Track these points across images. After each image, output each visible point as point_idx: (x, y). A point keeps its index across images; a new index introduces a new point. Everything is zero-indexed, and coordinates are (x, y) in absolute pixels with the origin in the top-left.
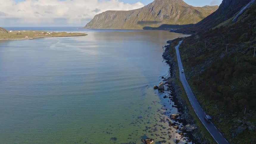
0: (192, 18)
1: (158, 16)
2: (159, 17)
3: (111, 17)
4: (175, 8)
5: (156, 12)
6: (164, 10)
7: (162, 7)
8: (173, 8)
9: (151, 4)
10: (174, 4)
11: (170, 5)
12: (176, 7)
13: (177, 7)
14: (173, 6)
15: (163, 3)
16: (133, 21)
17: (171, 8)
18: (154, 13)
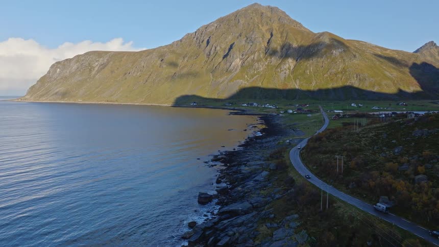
0: (341, 66)
1: (225, 59)
2: (228, 64)
3: (94, 68)
4: (279, 36)
5: (218, 48)
6: (244, 42)
7: (237, 35)
8: (272, 35)
9: (206, 27)
10: (275, 26)
11: (264, 29)
12: (282, 33)
13: (285, 35)
14: (274, 32)
15: (242, 22)
16: (147, 76)
17: (268, 36)
18: (212, 53)
